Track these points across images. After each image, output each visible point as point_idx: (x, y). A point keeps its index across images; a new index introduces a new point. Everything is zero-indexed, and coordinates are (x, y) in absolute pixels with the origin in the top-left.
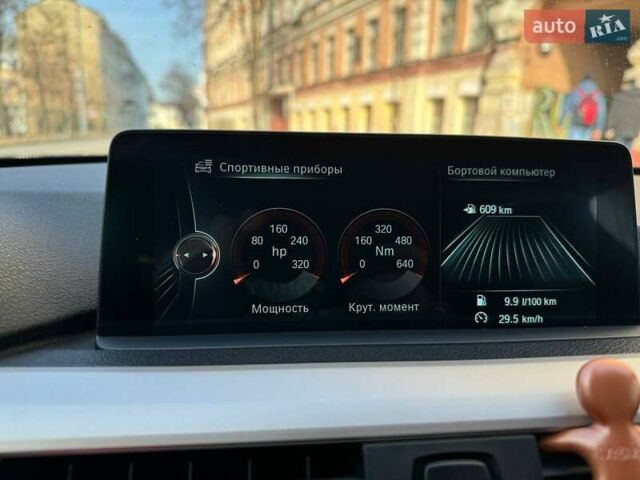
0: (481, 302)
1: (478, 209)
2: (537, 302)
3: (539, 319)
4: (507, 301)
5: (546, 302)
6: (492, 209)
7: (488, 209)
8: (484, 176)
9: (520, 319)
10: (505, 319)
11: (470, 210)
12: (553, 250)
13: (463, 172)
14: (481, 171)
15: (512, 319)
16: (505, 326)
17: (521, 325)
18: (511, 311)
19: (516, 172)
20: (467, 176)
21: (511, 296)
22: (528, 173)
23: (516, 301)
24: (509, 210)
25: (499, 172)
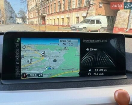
0: (90, 70)
1: (89, 50)
2: (102, 70)
3: (103, 74)
4: (96, 70)
5: (104, 70)
6: (93, 49)
7: (92, 50)
8: (91, 42)
9: (98, 74)
10: (95, 74)
11: (88, 50)
12: (106, 58)
13: (86, 41)
14: (90, 41)
15: (96, 74)
16: (95, 76)
17: (98, 75)
18: (96, 72)
19: (98, 41)
20: (87, 42)
21: (96, 69)
22: (101, 41)
23: (97, 70)
24: (96, 50)
25: (94, 41)
